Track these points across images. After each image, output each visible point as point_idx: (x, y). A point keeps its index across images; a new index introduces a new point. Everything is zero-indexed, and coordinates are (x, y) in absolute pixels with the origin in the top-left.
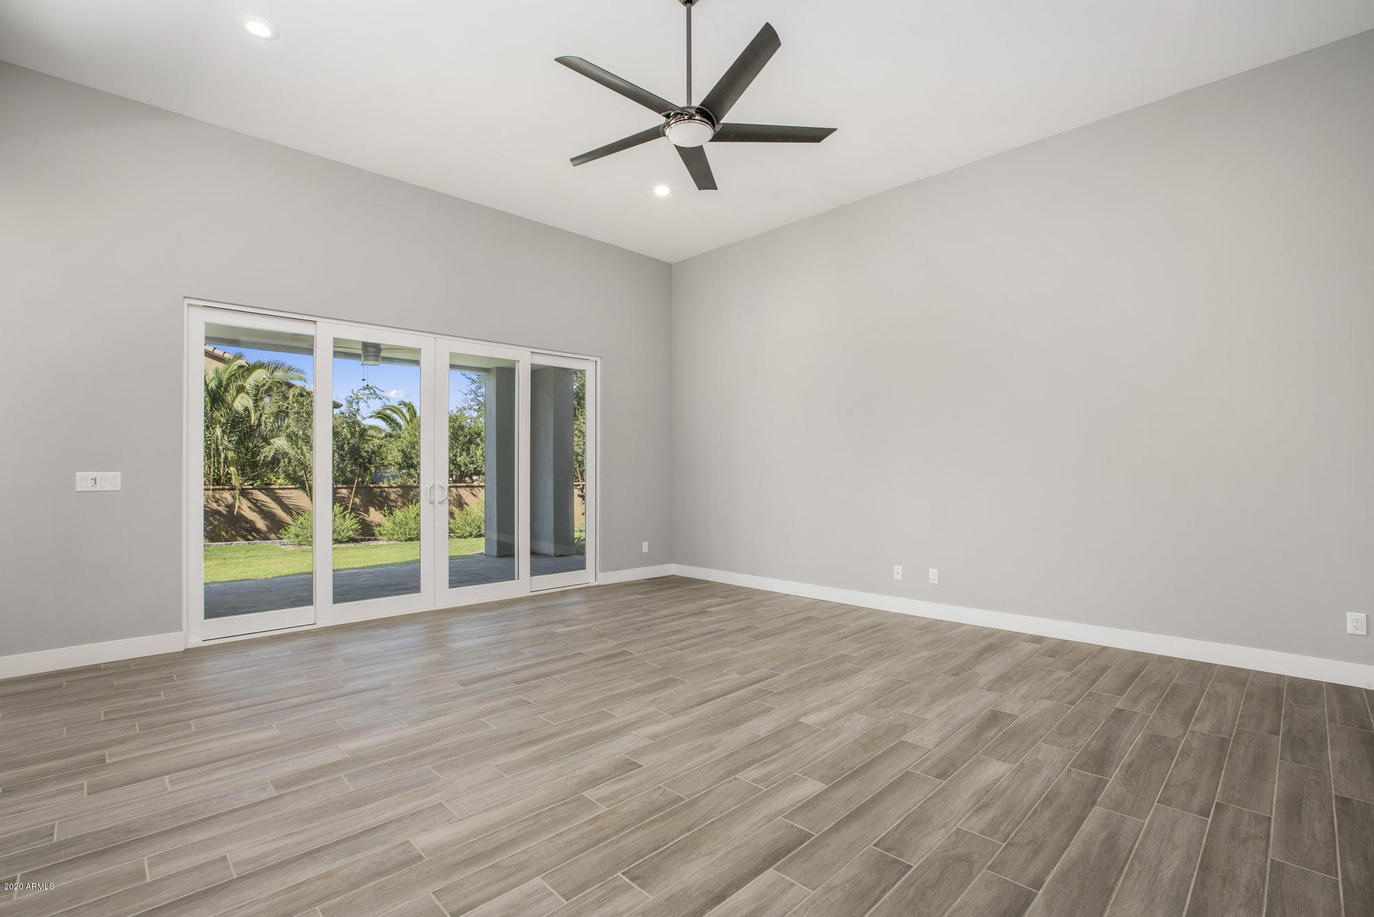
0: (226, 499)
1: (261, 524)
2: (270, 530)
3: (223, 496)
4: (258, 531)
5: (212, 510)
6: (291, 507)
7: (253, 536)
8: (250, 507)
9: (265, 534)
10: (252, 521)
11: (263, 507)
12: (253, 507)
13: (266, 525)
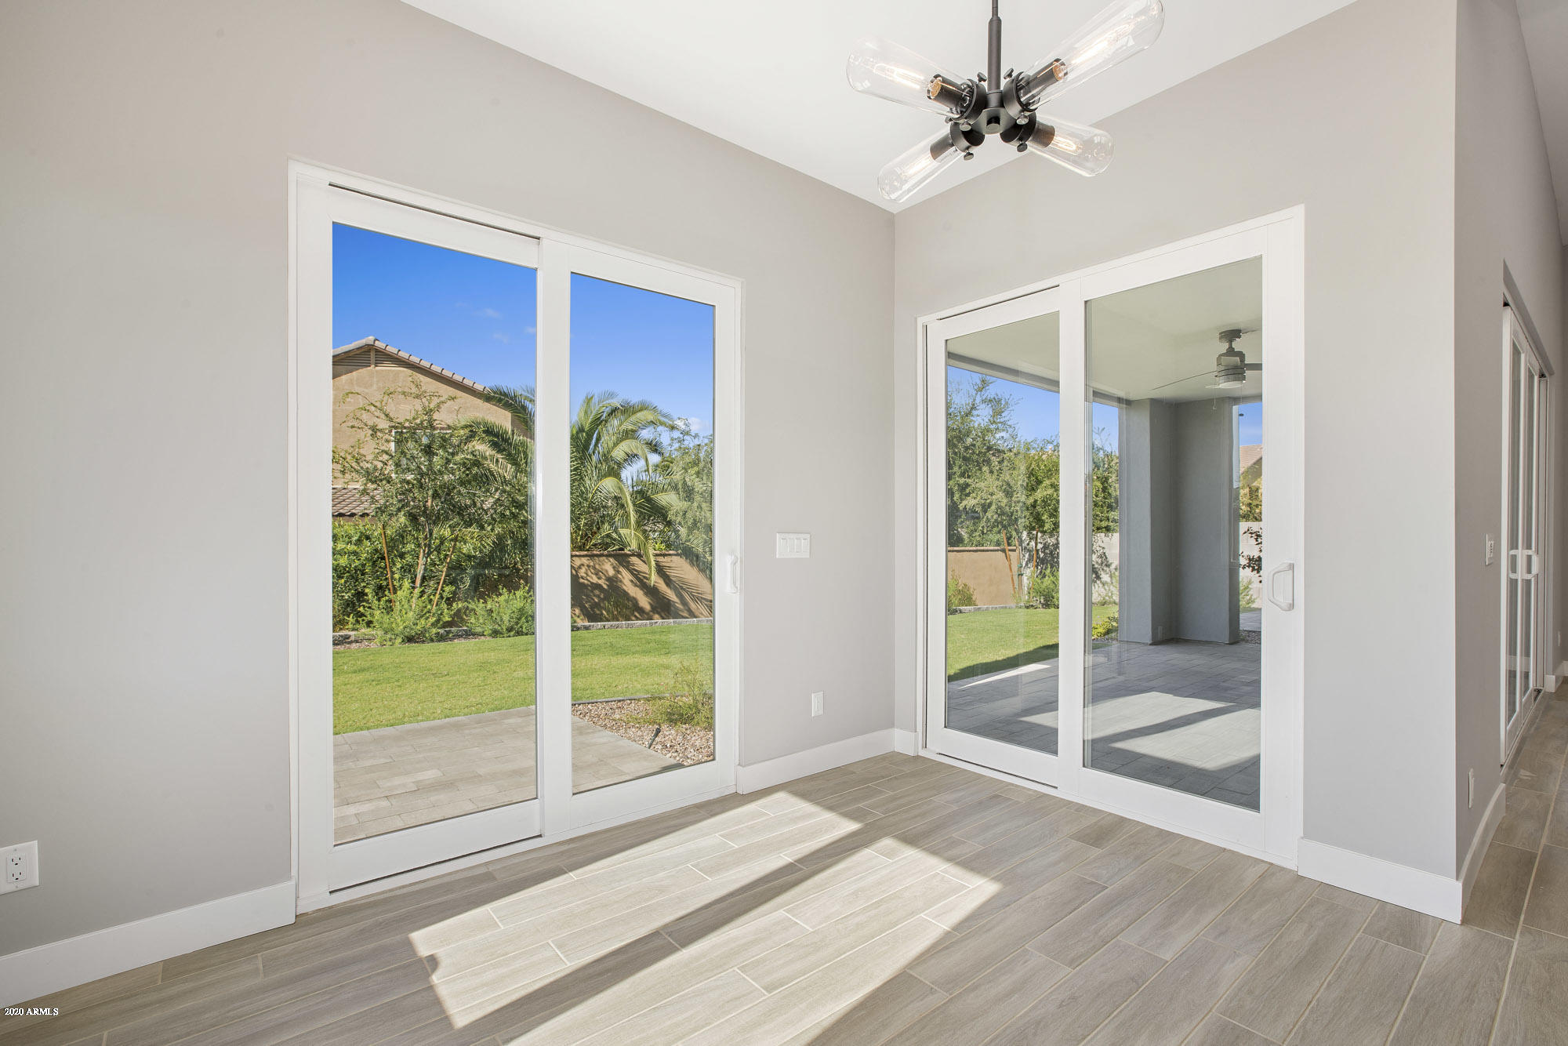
0: (607, 571)
1: (644, 602)
2: (654, 609)
3: (603, 567)
4: (641, 610)
5: (592, 583)
6: (674, 579)
7: (636, 616)
8: (632, 581)
9: (647, 614)
10: (635, 599)
11: (645, 580)
12: (634, 580)
13: (649, 603)
